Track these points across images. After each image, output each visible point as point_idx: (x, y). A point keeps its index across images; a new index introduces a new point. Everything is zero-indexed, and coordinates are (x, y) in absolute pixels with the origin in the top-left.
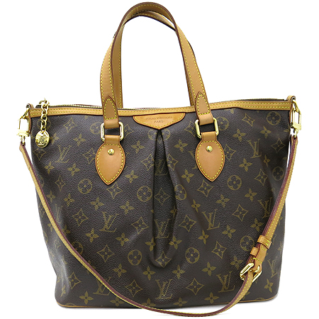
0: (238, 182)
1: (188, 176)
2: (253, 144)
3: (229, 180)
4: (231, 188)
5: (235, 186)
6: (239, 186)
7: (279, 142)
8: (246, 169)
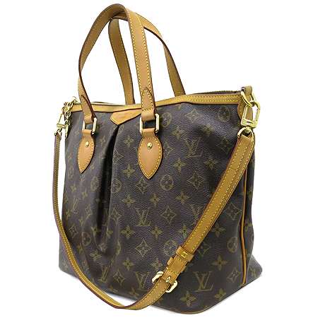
0: (170, 182)
1: (129, 171)
2: (190, 143)
3: (163, 178)
4: (163, 187)
5: (167, 187)
6: (171, 186)
7: (224, 140)
8: (180, 169)
